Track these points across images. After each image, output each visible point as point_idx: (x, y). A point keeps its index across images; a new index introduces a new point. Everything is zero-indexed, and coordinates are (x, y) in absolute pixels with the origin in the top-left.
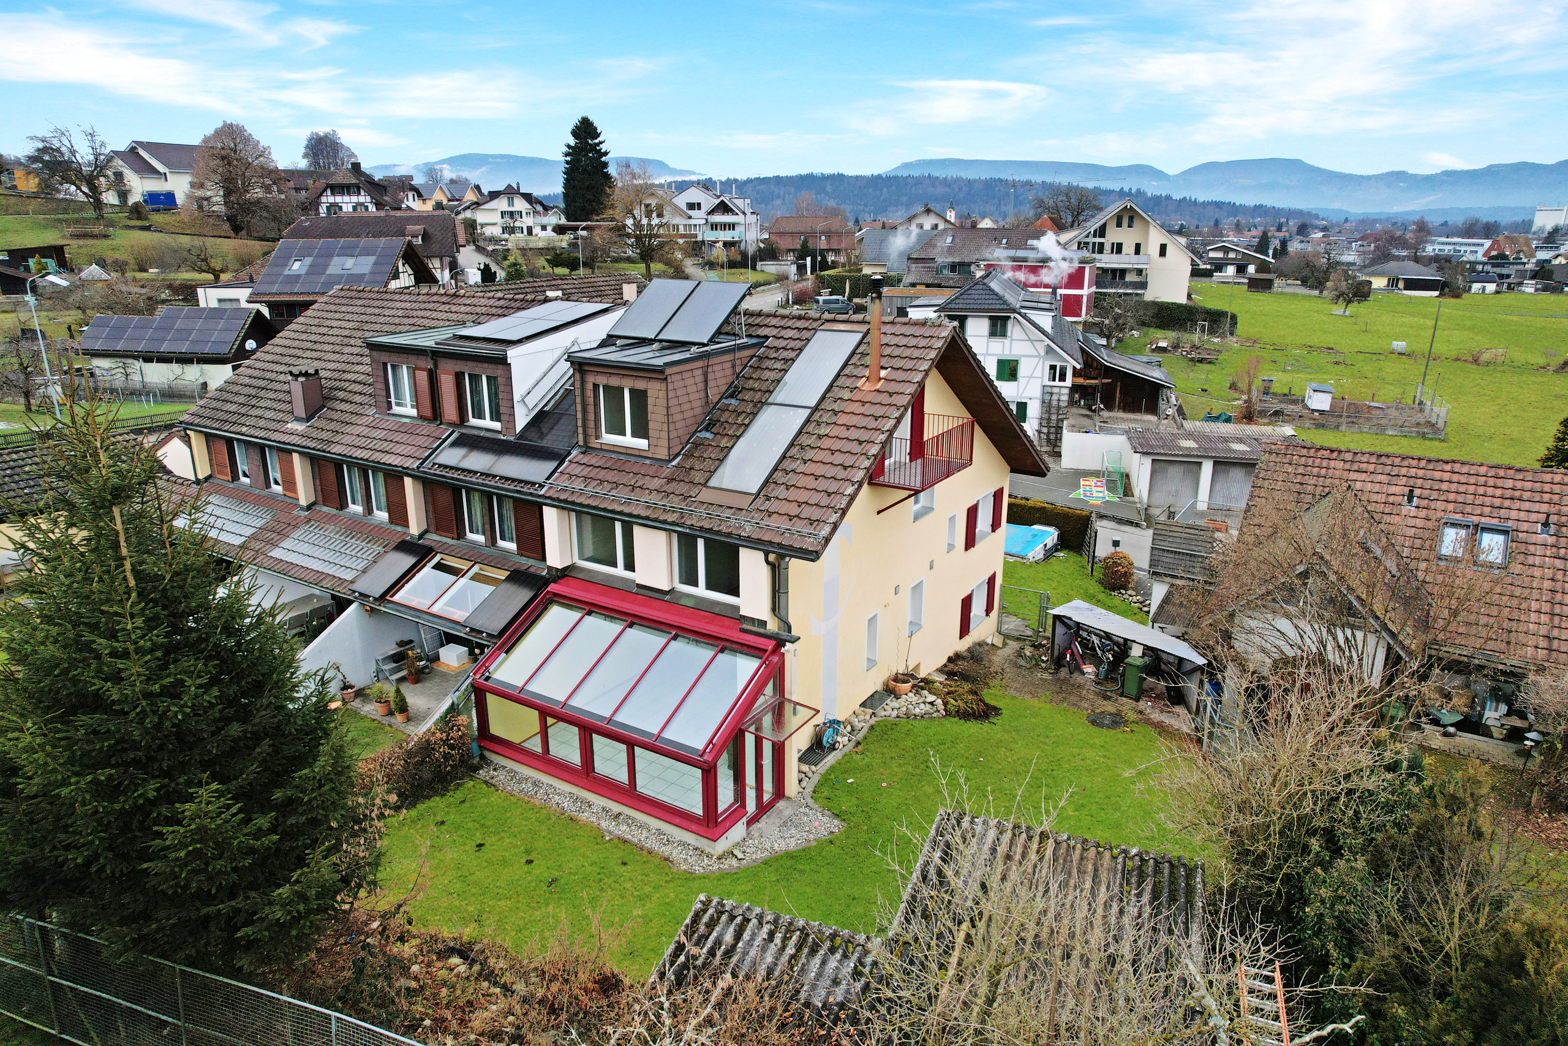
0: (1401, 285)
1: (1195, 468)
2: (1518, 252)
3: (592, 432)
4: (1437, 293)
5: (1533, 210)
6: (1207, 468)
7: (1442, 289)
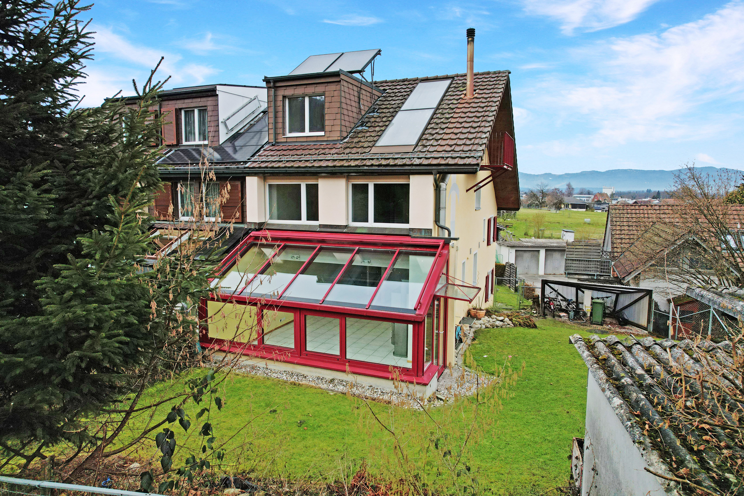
0: (570, 206)
1: (536, 253)
2: (605, 200)
3: (280, 131)
4: (585, 210)
5: (602, 188)
6: (542, 252)
7: (587, 208)
